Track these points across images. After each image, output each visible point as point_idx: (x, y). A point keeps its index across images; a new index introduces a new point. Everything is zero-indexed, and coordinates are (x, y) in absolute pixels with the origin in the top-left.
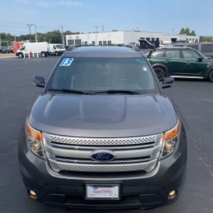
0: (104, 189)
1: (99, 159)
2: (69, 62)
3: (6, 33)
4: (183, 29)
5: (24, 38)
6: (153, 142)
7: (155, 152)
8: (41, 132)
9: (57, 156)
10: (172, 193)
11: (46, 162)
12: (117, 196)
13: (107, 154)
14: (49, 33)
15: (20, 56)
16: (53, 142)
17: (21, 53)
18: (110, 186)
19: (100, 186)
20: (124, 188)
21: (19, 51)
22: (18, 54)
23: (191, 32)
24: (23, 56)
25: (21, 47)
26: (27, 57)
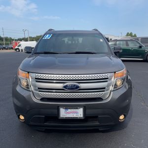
0: (72, 110)
1: (69, 89)
2: (49, 37)
3: (9, 37)
4: (128, 33)
5: (21, 40)
6: (107, 78)
7: (108, 86)
8: (28, 72)
9: (39, 88)
10: (122, 117)
11: (31, 93)
12: (82, 116)
13: (75, 85)
14: (37, 36)
15: (18, 50)
16: (36, 79)
17: (18, 49)
18: (77, 108)
19: (70, 108)
20: (87, 110)
21: (17, 47)
22: (16, 49)
23: (133, 35)
24: (19, 51)
25: (18, 45)
26: (22, 51)
